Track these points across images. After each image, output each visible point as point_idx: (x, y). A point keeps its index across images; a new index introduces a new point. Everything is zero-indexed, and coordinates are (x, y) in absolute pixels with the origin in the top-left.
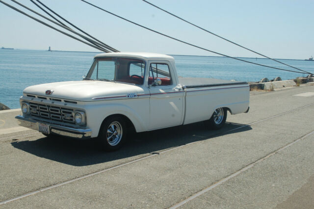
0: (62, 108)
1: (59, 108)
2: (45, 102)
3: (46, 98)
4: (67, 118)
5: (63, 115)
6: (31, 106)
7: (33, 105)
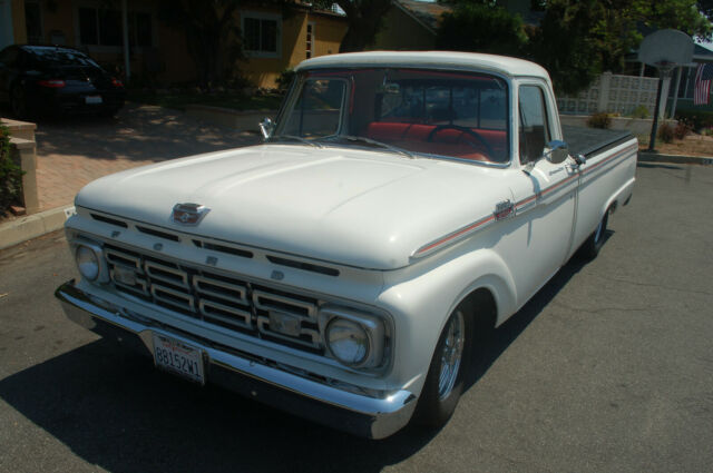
0: (256, 287)
1: (242, 283)
2: (169, 250)
3: (175, 238)
4: (285, 330)
5: (265, 314)
6: (111, 257)
7: (117, 255)
